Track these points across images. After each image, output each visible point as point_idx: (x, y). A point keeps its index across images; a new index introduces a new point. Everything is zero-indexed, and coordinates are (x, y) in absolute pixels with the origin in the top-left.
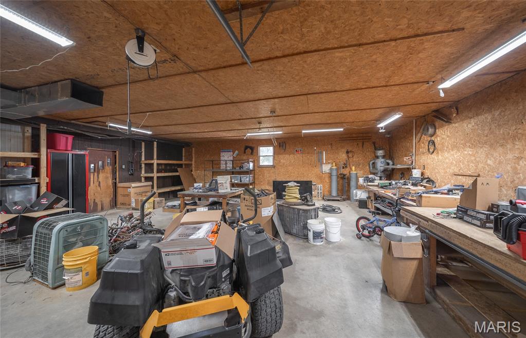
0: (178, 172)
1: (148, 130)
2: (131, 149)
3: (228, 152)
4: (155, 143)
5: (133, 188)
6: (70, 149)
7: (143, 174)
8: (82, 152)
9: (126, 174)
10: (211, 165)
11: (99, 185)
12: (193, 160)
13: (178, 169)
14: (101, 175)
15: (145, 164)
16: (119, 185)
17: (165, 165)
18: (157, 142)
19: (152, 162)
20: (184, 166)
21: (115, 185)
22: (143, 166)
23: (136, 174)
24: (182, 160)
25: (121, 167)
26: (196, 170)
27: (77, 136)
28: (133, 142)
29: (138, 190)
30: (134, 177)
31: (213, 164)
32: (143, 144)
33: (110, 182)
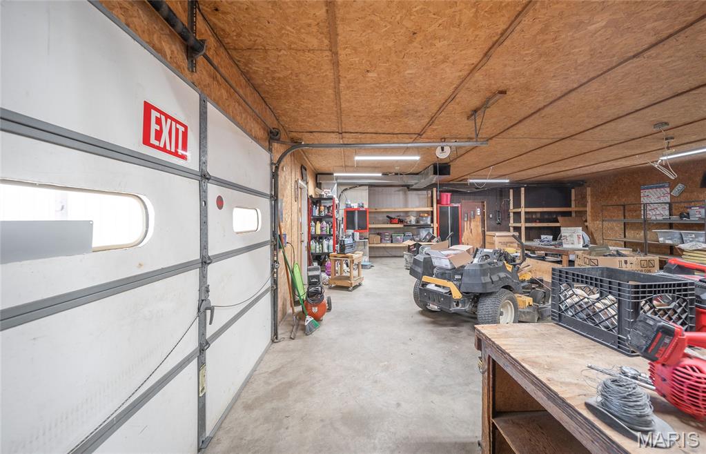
0: (558, 222)
1: (505, 179)
2: (498, 197)
3: (660, 187)
4: (523, 189)
5: (497, 236)
6: (449, 203)
7: (512, 224)
8: (456, 205)
9: (493, 223)
10: (622, 212)
11: (471, 232)
12: (589, 204)
13: (559, 218)
14: (473, 223)
15: (514, 213)
16: (487, 233)
17: (542, 213)
18: (525, 187)
19: (519, 210)
20: (573, 215)
21: (484, 232)
22: (512, 214)
23: (504, 223)
24: (570, 206)
25: (488, 216)
26: (593, 220)
27: (453, 192)
28: (501, 191)
29: (503, 239)
30: (502, 226)
31: (624, 210)
32: (511, 191)
33: (480, 230)
